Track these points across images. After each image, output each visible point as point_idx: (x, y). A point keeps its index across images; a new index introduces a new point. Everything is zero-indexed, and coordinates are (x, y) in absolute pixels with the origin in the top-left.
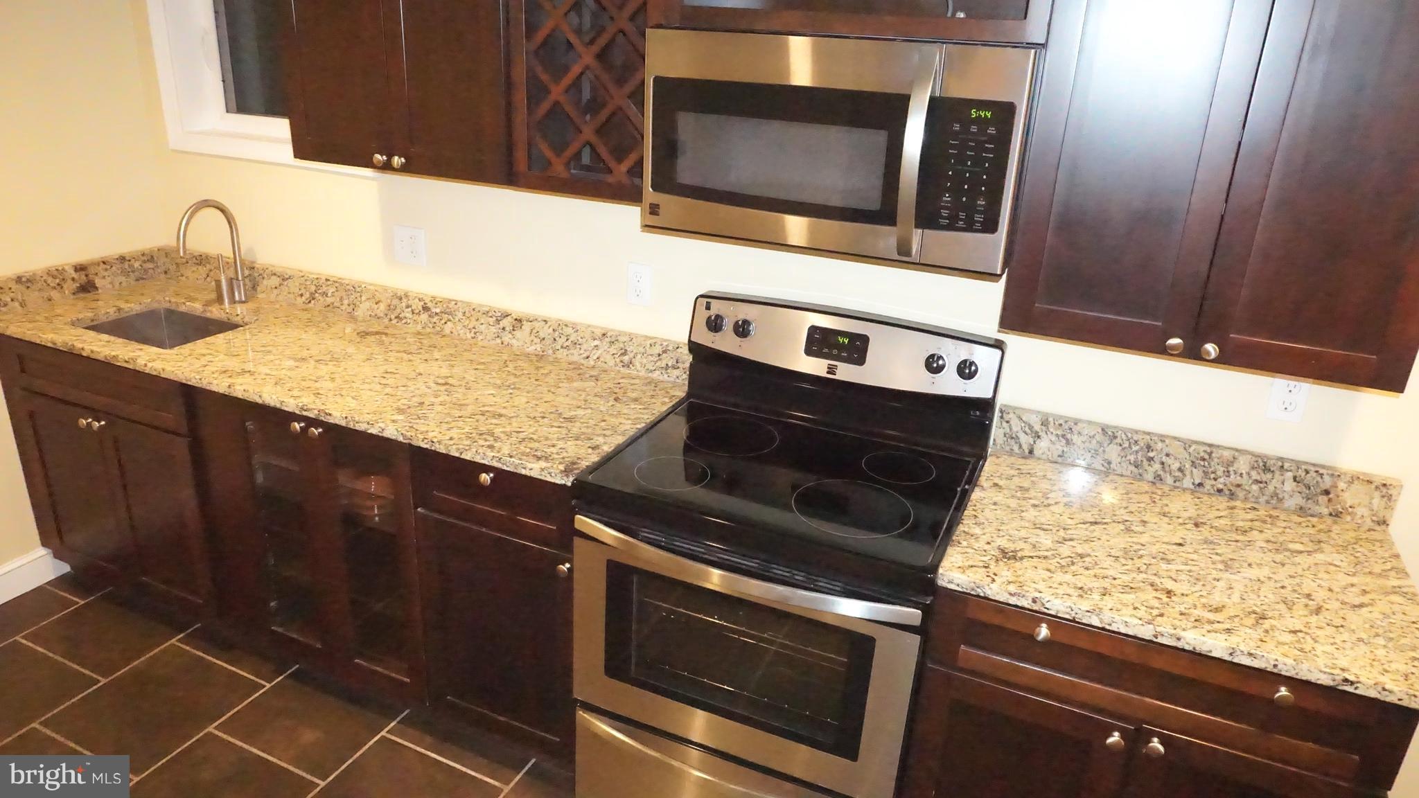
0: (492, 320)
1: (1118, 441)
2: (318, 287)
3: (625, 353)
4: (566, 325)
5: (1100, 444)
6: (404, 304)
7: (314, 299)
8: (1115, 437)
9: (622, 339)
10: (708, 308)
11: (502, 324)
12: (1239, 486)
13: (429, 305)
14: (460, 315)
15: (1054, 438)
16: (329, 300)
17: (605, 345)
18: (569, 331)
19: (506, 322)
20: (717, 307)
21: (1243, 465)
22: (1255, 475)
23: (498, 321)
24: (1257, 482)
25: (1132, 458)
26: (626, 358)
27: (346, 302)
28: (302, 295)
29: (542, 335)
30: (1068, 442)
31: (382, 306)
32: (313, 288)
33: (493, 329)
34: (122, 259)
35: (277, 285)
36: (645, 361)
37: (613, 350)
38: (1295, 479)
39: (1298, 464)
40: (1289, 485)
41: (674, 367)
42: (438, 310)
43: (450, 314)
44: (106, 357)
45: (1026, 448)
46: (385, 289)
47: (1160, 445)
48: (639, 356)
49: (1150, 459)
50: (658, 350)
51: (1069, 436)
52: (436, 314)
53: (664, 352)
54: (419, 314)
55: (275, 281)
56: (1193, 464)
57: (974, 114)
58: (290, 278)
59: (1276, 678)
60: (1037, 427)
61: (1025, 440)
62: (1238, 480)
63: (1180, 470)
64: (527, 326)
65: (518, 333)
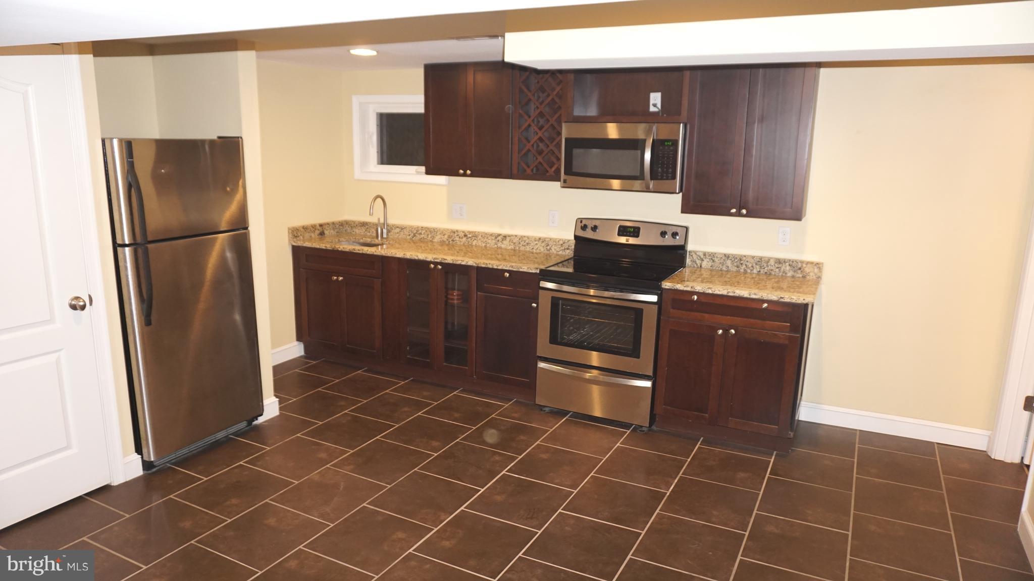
0: (493, 238)
1: (730, 258)
2: (417, 231)
3: (548, 245)
4: (525, 237)
5: (725, 260)
6: (456, 235)
7: (415, 236)
8: (729, 257)
9: (547, 240)
10: (581, 222)
11: (498, 239)
12: (772, 270)
13: (467, 234)
14: (480, 237)
15: (708, 260)
16: (422, 236)
17: (540, 243)
18: (526, 239)
19: (499, 238)
20: (584, 222)
21: (772, 262)
22: (777, 266)
23: (496, 238)
24: (778, 268)
25: (735, 264)
26: (548, 248)
27: (430, 236)
28: (409, 235)
29: (514, 241)
30: (713, 261)
31: (446, 236)
32: (415, 232)
33: (494, 241)
34: (333, 223)
35: (399, 231)
36: (556, 248)
37: (543, 244)
38: (789, 265)
39: (790, 260)
40: (788, 268)
41: (568, 249)
42: (470, 236)
43: (476, 236)
44: (349, 250)
45: (699, 265)
46: (448, 230)
47: (744, 258)
48: (553, 246)
49: (742, 264)
50: (561, 242)
51: (713, 259)
52: (470, 237)
53: (564, 243)
54: (462, 238)
55: (398, 230)
56: (756, 264)
57: (666, 143)
58: (405, 228)
59: (764, 301)
60: (702, 257)
61: (698, 262)
62: (772, 268)
63: (752, 267)
64: (508, 239)
65: (504, 242)
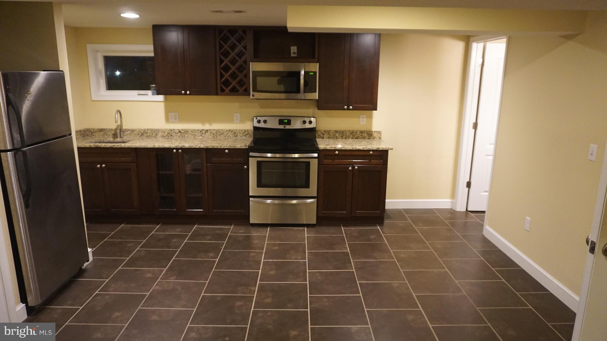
0: (199, 132)
1: (338, 132)
2: (144, 132)
3: (235, 134)
4: (220, 130)
5: (335, 134)
6: (173, 132)
7: (143, 135)
8: (337, 132)
9: (234, 130)
10: (256, 119)
11: (202, 132)
12: (358, 137)
13: (181, 131)
14: (190, 132)
15: (327, 134)
16: (148, 134)
17: (230, 133)
18: (221, 131)
19: (203, 132)
20: (258, 118)
21: (358, 133)
22: (361, 134)
23: (201, 132)
24: (361, 135)
25: (341, 135)
26: (235, 135)
27: (154, 134)
28: (138, 135)
29: (213, 133)
30: (329, 135)
31: (166, 133)
33: (200, 134)
34: (80, 131)
35: (130, 133)
36: (240, 134)
37: (232, 133)
38: (367, 133)
39: (366, 131)
40: (366, 135)
41: (248, 135)
42: (183, 132)
43: (187, 132)
45: (322, 137)
46: (167, 129)
47: (345, 132)
48: (239, 134)
49: (344, 135)
50: (243, 131)
51: (329, 133)
53: (245, 131)
54: (177, 133)
55: (129, 132)
56: (351, 134)
57: (310, 73)
58: (135, 130)
59: (369, 151)
60: (323, 133)
61: (322, 136)
62: (358, 136)
63: (349, 136)
64: (209, 132)
65: (207, 134)
